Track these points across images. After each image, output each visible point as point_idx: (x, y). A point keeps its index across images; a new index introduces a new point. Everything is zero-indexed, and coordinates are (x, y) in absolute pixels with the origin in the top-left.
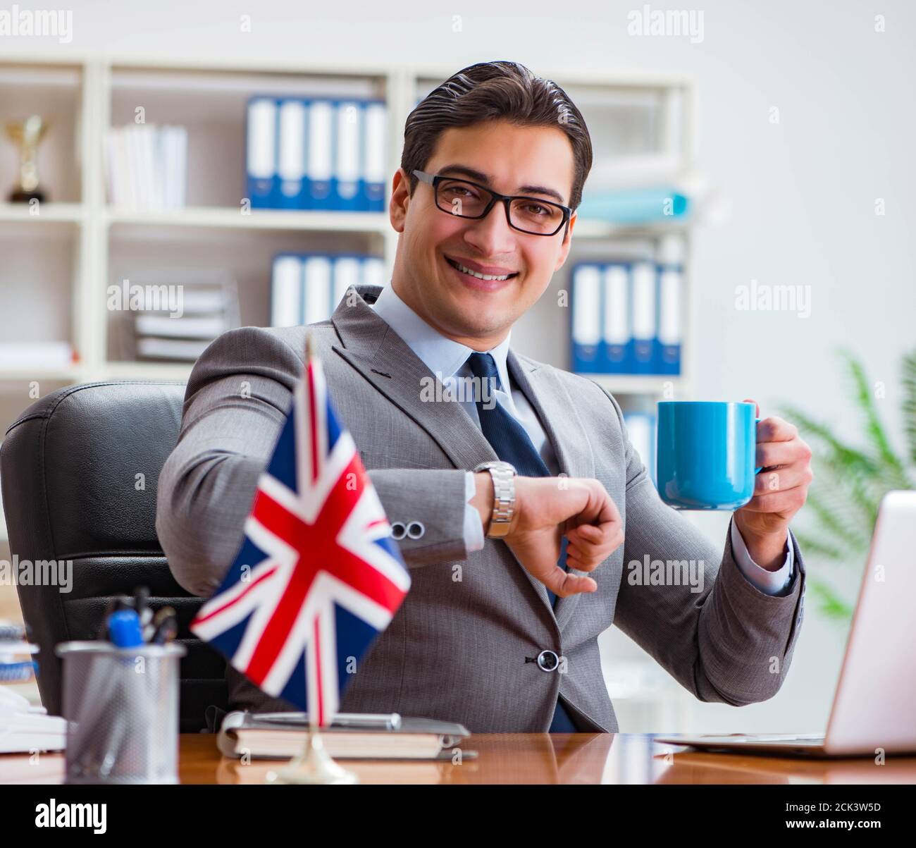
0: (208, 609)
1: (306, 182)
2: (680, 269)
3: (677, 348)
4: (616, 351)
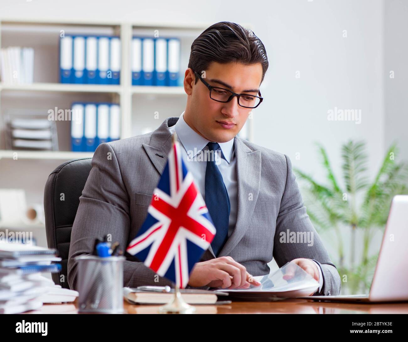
0: (133, 242)
1: (85, 71)
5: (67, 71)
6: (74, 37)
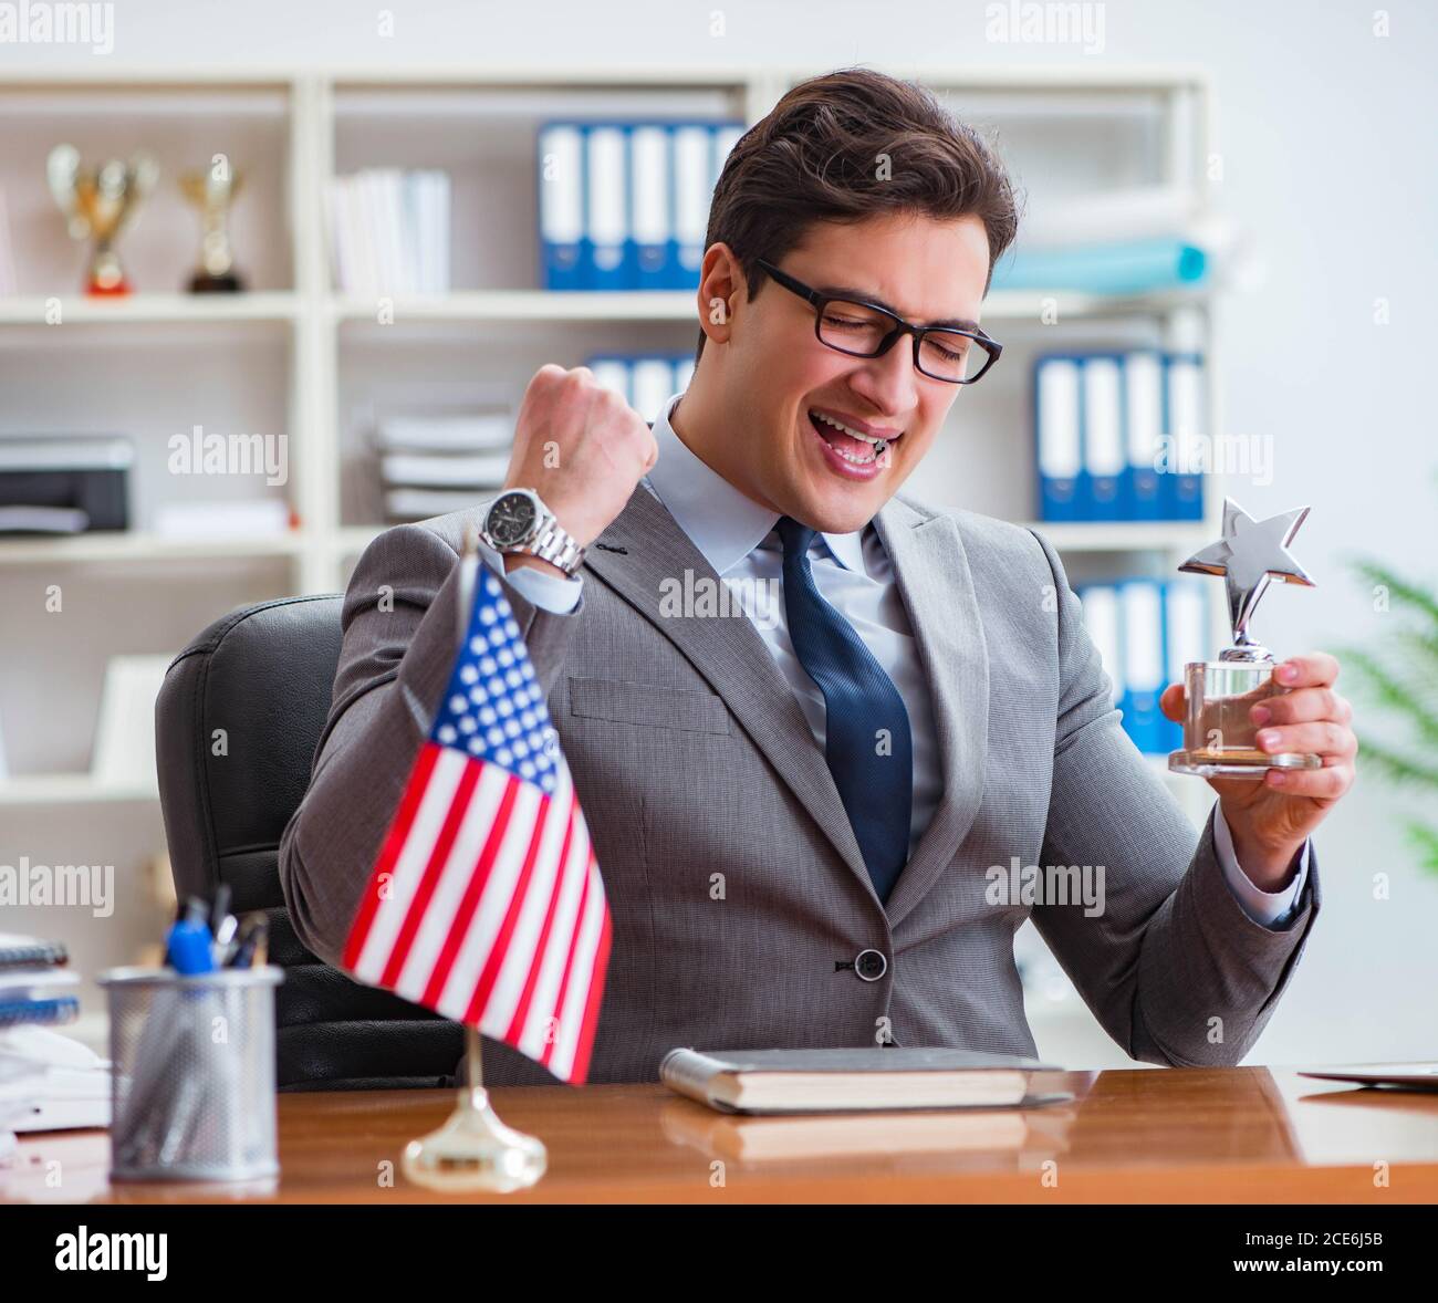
1: (631, 248)
2: (1198, 361)
3: (1198, 480)
4: (1104, 486)
5: (566, 247)
6: (585, 128)
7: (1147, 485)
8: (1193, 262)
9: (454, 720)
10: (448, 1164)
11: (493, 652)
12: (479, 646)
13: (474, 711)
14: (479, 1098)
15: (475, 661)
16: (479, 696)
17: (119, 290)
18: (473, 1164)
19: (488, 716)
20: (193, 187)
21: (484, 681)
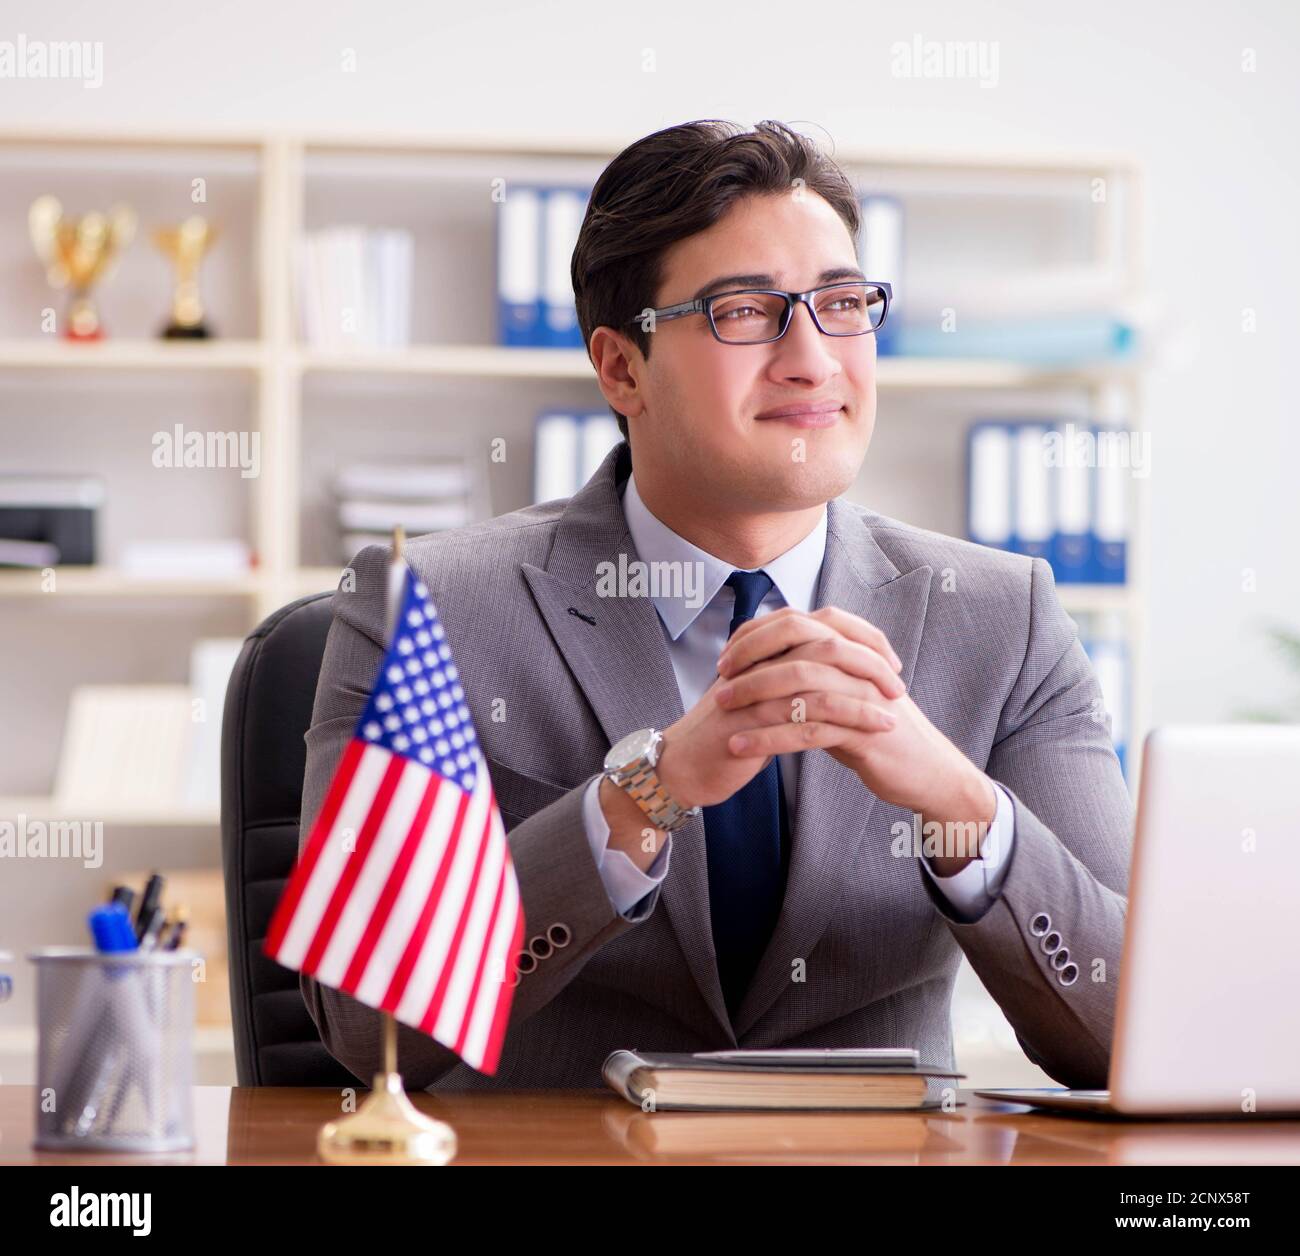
2: (1126, 429)
3: (1121, 547)
4: (1033, 551)
5: (522, 306)
6: (544, 193)
7: (1073, 551)
8: (1123, 336)
9: (380, 718)
10: (361, 1145)
11: (419, 653)
12: (406, 647)
13: (399, 709)
14: (394, 1083)
15: (402, 661)
16: (404, 695)
17: (94, 337)
18: (386, 1145)
19: (412, 715)
20: (167, 240)
21: (409, 681)
